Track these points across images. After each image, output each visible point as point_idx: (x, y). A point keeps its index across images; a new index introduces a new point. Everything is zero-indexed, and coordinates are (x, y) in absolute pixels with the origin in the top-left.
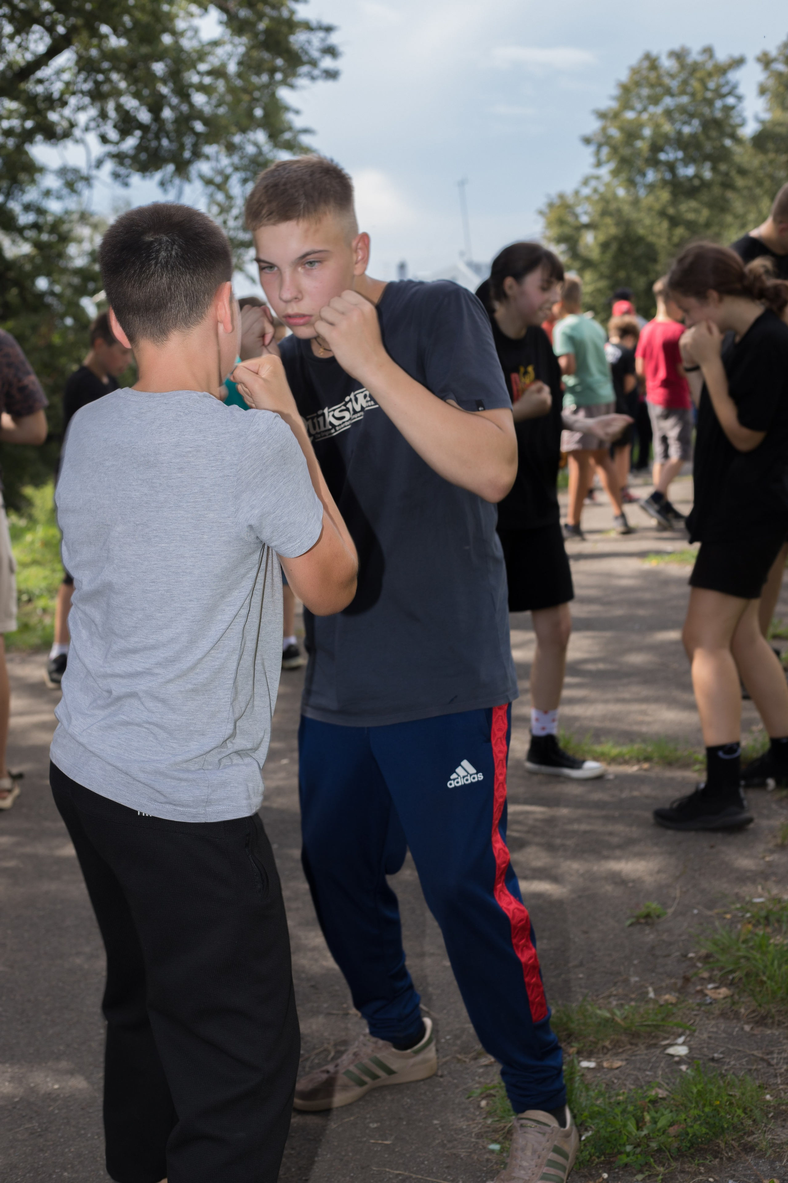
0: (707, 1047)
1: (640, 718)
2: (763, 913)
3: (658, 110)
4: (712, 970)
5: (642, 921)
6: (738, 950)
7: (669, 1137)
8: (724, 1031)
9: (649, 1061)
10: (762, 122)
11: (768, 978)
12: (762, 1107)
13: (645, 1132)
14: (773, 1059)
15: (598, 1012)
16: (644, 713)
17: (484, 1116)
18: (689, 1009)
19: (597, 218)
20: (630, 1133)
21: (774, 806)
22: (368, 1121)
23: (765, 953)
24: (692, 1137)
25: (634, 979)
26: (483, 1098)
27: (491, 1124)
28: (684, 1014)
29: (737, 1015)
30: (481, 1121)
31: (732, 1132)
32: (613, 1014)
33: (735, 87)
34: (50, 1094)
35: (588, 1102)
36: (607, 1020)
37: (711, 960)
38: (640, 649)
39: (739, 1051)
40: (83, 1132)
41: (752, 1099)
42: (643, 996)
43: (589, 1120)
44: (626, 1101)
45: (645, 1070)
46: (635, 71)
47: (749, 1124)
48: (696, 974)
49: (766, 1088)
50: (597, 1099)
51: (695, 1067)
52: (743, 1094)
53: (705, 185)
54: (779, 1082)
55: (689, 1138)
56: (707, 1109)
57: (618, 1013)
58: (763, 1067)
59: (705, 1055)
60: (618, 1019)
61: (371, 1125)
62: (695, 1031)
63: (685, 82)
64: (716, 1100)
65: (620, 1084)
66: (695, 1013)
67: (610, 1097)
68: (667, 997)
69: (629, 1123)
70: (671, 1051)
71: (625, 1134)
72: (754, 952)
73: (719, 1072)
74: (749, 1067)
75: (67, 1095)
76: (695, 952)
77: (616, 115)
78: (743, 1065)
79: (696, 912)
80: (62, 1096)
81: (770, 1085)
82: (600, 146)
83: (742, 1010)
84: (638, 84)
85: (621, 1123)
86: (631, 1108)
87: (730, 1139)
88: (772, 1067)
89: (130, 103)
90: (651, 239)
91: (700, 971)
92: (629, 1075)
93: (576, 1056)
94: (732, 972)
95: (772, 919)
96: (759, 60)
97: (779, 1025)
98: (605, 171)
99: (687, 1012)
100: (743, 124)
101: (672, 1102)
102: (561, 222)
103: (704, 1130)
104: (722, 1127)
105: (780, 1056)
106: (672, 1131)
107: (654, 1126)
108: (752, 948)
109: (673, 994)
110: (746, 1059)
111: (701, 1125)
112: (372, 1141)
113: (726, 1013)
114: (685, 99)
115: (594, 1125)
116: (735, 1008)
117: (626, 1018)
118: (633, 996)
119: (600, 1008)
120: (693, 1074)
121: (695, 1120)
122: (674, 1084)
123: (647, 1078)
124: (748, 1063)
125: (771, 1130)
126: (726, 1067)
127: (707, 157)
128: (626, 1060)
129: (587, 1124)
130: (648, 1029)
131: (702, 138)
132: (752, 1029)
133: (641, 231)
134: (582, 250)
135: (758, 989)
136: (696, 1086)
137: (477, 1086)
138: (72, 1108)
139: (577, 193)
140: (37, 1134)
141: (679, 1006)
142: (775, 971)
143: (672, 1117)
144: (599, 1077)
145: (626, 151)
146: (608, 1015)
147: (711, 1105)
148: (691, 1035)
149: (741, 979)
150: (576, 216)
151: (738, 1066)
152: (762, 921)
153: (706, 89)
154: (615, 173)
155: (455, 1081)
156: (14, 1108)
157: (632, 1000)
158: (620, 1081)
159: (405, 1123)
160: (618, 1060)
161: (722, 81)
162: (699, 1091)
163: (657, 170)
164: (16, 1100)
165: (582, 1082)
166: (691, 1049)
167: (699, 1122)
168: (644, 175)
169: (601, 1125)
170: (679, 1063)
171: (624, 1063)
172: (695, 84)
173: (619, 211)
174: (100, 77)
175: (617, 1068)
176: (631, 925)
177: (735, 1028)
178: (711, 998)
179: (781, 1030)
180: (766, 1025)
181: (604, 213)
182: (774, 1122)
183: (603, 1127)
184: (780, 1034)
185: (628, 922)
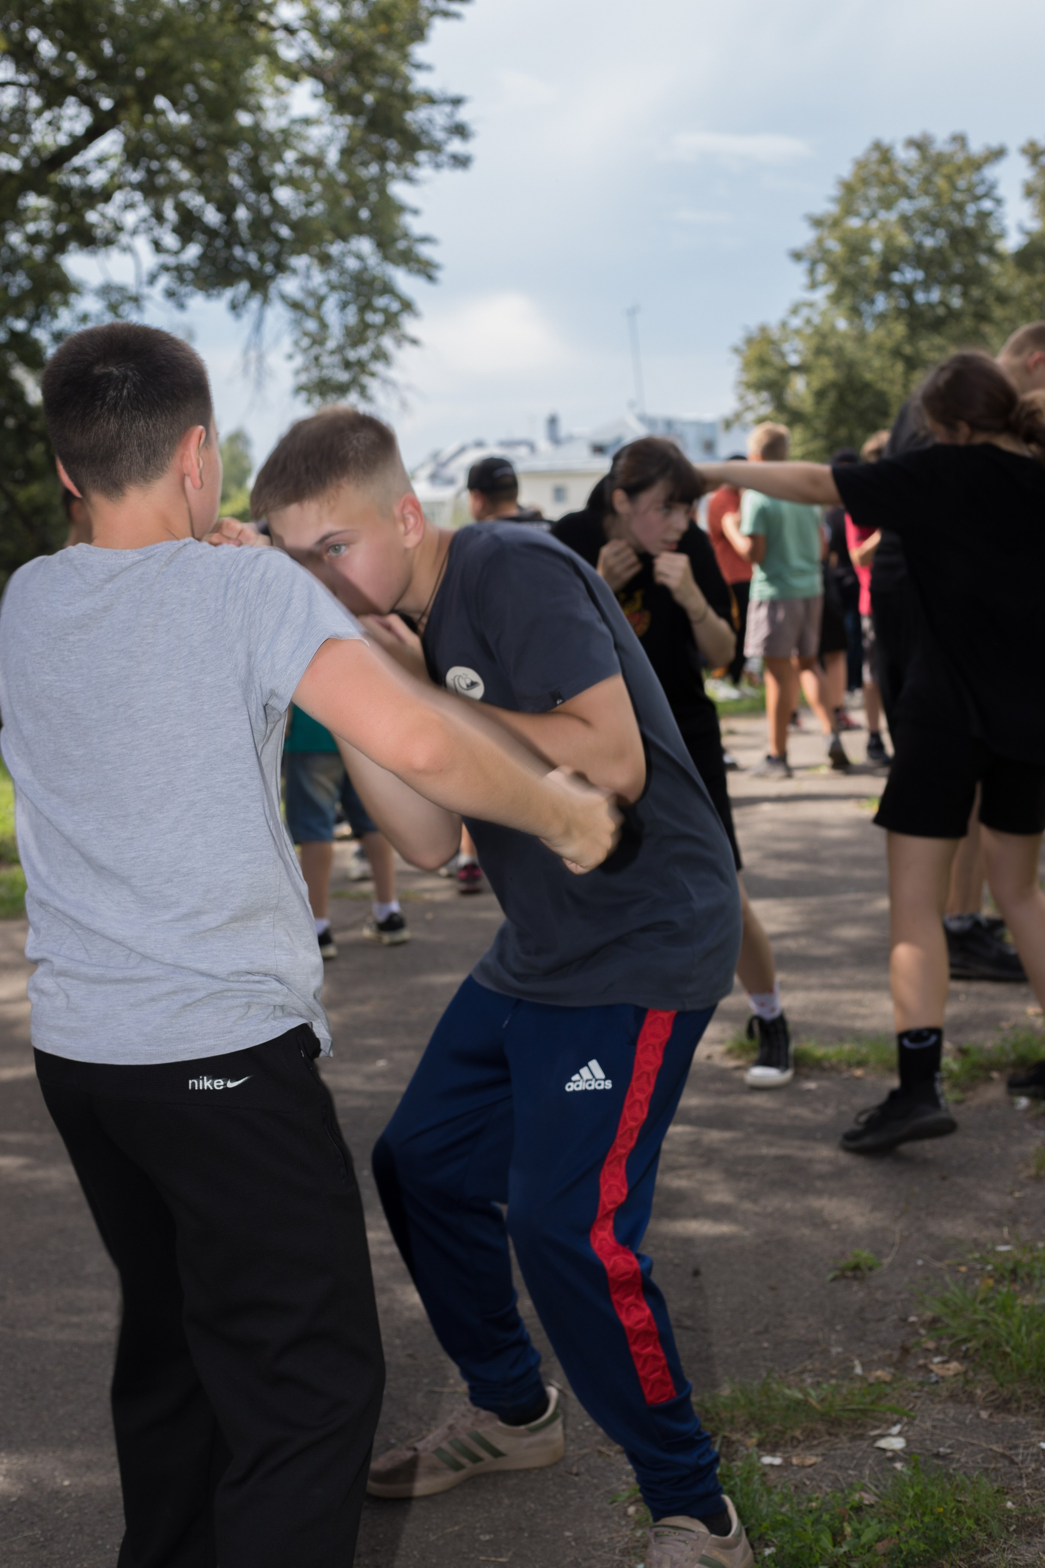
0: (931, 1440)
1: (853, 1009)
2: (1010, 1265)
3: (891, 216)
4: (940, 1338)
5: (849, 1274)
6: (975, 1312)
7: (876, 1556)
8: (954, 1419)
9: (853, 1458)
10: (1028, 233)
11: (1013, 1349)
12: (1001, 1518)
13: (845, 1548)
14: (1017, 1455)
15: (787, 1391)
16: (859, 1003)
17: (632, 1527)
18: (907, 1389)
19: (810, 358)
20: (825, 1550)
21: (1028, 1126)
22: (478, 1531)
23: (1009, 1317)
24: (906, 1555)
25: (836, 1350)
26: (631, 1504)
27: (641, 1537)
28: (901, 1395)
29: (971, 1398)
30: (628, 1533)
31: (960, 1550)
32: (807, 1394)
33: (992, 187)
34: (58, 1492)
35: (770, 1509)
36: (798, 1402)
37: (939, 1325)
38: (854, 920)
39: (973, 1444)
40: (100, 1542)
41: (988, 1506)
42: (847, 1372)
43: (770, 1532)
44: (820, 1509)
45: (847, 1469)
46: (861, 165)
47: (983, 1540)
48: (918, 1344)
49: (1007, 1493)
50: (782, 1505)
51: (913, 1464)
52: (976, 1500)
53: (953, 315)
54: (1025, 1484)
55: (902, 1556)
56: (926, 1519)
57: (813, 1393)
58: (1005, 1466)
59: (928, 1450)
60: (813, 1402)
61: (482, 1537)
62: (914, 1418)
63: (927, 180)
64: (939, 1506)
65: (813, 1486)
66: (916, 1394)
67: (799, 1504)
68: (879, 1373)
69: (823, 1537)
70: (883, 1443)
71: (817, 1551)
72: (996, 1315)
73: (944, 1471)
74: (985, 1465)
75: (80, 1494)
76: (918, 1316)
77: (836, 223)
78: (978, 1463)
79: (920, 1262)
80: (73, 1495)
81: (1012, 1489)
82: (814, 263)
83: (979, 1391)
84: (865, 182)
85: (812, 1537)
86: (826, 1517)
87: (957, 1558)
88: (1016, 1466)
89: (194, 200)
90: (883, 386)
91: (924, 1340)
92: (825, 1474)
93: (756, 1449)
94: (965, 1340)
95: (1022, 1273)
96: (1024, 151)
97: (1026, 1411)
98: (821, 296)
99: (905, 1393)
100: (1002, 235)
101: (882, 1510)
102: (762, 362)
103: (922, 1546)
104: (947, 1543)
105: (1026, 1452)
106: (880, 1547)
107: (857, 1540)
108: (993, 1309)
109: (887, 1369)
110: (982, 1455)
111: (919, 1539)
112: (482, 1558)
113: (957, 1395)
114: (925, 202)
115: (776, 1538)
116: (968, 1388)
117: (822, 1401)
118: (834, 1372)
119: (789, 1387)
120: (910, 1473)
121: (911, 1532)
122: (885, 1487)
123: (850, 1479)
124: (984, 1460)
125: (1012, 1548)
126: (954, 1466)
127: (956, 279)
128: (823, 1455)
129: (767, 1537)
130: (853, 1415)
131: (949, 253)
132: (991, 1416)
133: (868, 376)
134: (790, 398)
135: (999, 1364)
136: (912, 1488)
137: (624, 1487)
138: (86, 1511)
139: (784, 325)
140: (40, 1545)
141: (895, 1385)
142: (1022, 1339)
143: (881, 1530)
144: (786, 1477)
145: (849, 271)
146: (800, 1396)
147: (932, 1513)
148: (910, 1423)
149: (977, 1350)
150: (783, 355)
151: (971, 1464)
152: (1007, 1274)
153: (954, 188)
154: (836, 299)
155: (595, 1481)
156: (10, 1510)
157: (832, 1376)
158: (814, 1483)
159: (526, 1535)
160: (812, 1455)
161: (975, 178)
162: (916, 1494)
163: (889, 296)
164: (13, 1499)
165: (763, 1483)
166: (908, 1441)
167: (916, 1537)
168: (872, 302)
169: (786, 1539)
170: (892, 1460)
171: (820, 1459)
172: (940, 182)
173: (840, 349)
174: (155, 165)
175: (810, 1466)
176: (834, 1279)
177: (968, 1414)
178: (937, 1375)
179: (1029, 1418)
180: (1009, 1411)
181: (820, 351)
182: (1016, 1538)
183: (788, 1542)
184: (1027, 1423)
185: (830, 1276)
